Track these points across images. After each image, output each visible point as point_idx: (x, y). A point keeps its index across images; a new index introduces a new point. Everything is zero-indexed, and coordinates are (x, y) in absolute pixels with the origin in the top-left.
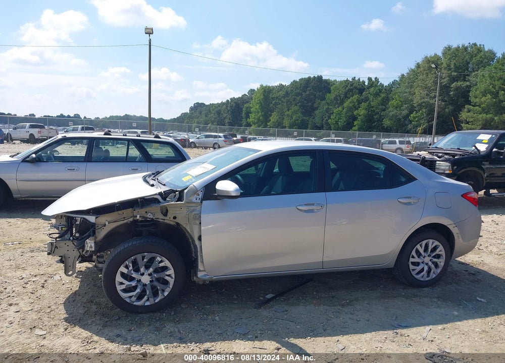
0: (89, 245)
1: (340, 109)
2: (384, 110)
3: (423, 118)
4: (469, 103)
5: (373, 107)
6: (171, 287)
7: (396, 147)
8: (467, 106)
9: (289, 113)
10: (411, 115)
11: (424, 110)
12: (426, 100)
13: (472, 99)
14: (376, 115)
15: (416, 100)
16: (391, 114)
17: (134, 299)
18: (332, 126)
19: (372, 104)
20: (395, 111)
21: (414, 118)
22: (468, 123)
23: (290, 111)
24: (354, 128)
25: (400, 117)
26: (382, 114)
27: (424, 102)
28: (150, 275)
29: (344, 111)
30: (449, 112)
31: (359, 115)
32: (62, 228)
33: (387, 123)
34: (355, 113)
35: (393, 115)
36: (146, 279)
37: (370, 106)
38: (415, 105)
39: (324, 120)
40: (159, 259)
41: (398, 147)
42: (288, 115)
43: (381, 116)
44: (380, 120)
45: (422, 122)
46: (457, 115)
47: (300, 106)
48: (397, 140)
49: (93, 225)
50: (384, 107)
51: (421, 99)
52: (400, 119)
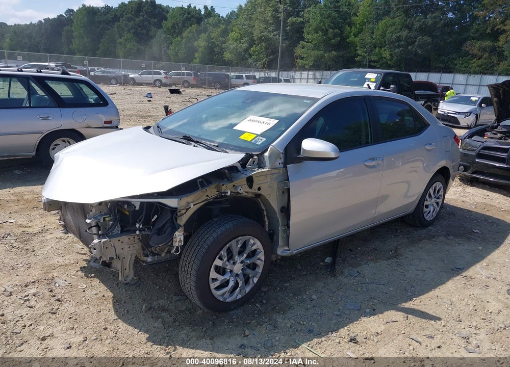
0: (178, 240)
1: (179, 39)
2: (224, 42)
3: (262, 52)
4: (303, 39)
5: (213, 39)
6: (260, 271)
7: (244, 82)
8: (301, 42)
9: (122, 40)
10: (252, 49)
11: (264, 44)
12: (265, 33)
13: (306, 36)
14: (216, 47)
15: (256, 34)
16: (231, 47)
17: (227, 295)
18: (172, 58)
19: (213, 35)
20: (235, 44)
21: (254, 51)
22: (302, 59)
23: (123, 38)
24: (194, 61)
25: (241, 50)
26: (223, 46)
27: (263, 36)
28: (242, 262)
29: (183, 41)
30: (286, 47)
31: (200, 47)
32: (104, 219)
33: (227, 56)
34: (195, 44)
35: (234, 48)
36: (238, 268)
37: (209, 37)
38: (255, 38)
39: (163, 51)
40: (252, 241)
41: (246, 82)
42: (121, 43)
43: (222, 49)
44: (221, 53)
45: (261, 56)
46: (293, 50)
47: (134, 33)
48: (244, 75)
49: (174, 211)
50: (224, 39)
51: (260, 33)
52: (240, 52)
